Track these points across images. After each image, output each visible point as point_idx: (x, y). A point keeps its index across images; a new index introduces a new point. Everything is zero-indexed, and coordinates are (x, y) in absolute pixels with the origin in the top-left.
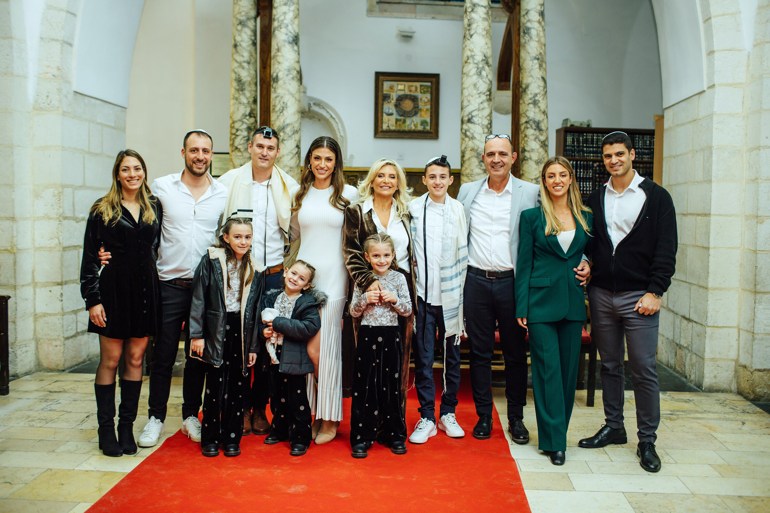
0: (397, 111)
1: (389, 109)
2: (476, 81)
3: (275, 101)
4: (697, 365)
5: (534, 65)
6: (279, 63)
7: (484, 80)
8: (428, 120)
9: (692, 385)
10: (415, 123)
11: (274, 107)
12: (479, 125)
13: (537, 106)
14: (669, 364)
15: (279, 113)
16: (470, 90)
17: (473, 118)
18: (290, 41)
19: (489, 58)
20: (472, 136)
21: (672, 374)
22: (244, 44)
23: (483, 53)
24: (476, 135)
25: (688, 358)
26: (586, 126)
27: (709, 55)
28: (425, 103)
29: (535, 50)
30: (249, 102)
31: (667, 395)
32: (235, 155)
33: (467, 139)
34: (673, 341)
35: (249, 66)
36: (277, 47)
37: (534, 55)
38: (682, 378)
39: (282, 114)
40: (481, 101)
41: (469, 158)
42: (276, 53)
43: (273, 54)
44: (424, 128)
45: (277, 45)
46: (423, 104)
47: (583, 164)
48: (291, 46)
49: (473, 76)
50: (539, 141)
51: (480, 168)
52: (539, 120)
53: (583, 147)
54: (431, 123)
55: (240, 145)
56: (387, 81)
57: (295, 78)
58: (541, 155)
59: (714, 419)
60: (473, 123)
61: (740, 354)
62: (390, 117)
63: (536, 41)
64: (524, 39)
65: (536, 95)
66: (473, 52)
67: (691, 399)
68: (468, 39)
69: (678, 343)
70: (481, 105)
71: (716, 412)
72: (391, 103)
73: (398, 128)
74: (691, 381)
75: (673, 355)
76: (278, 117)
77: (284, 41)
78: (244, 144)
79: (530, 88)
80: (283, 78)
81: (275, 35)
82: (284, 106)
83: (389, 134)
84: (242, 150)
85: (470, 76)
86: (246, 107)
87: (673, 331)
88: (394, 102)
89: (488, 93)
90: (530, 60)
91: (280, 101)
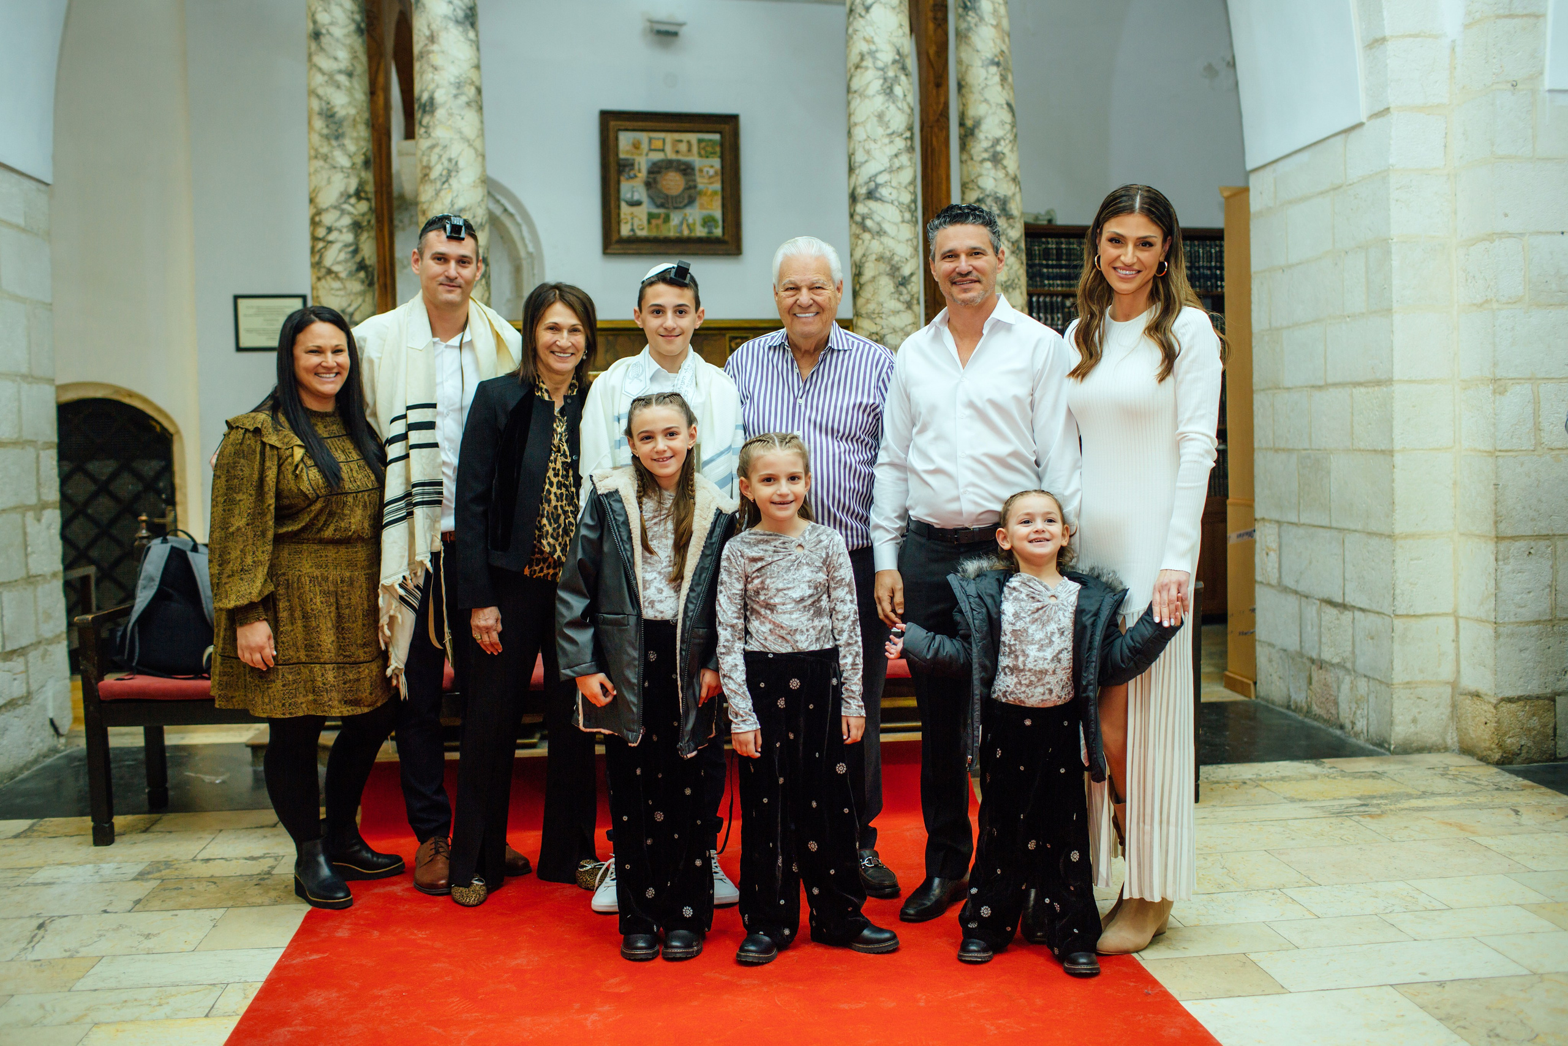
0: (650, 197)
1: (633, 192)
2: (883, 108)
3: (430, 156)
4: (1372, 699)
5: (989, 77)
6: (435, 68)
7: (900, 105)
8: (718, 214)
9: (1361, 742)
10: (690, 221)
11: (428, 171)
12: (892, 203)
13: (1000, 165)
14: (1292, 703)
15: (438, 185)
16: (869, 126)
17: (879, 190)
18: (459, 19)
19: (907, 56)
20: (878, 229)
21: (1302, 722)
22: (338, 32)
23: (894, 45)
24: (886, 226)
25: (1345, 687)
26: (1045, 223)
27: (1370, 49)
28: (711, 177)
29: (991, 44)
30: (354, 164)
31: (1328, 765)
32: (327, 286)
33: (867, 236)
34: (1301, 655)
35: (351, 82)
36: (427, 33)
37: (989, 55)
38: (1330, 729)
39: (446, 186)
40: (894, 151)
41: (874, 278)
42: (426, 45)
43: (417, 49)
44: (710, 232)
45: (429, 26)
46: (706, 181)
47: (1045, 302)
48: (461, 29)
49: (874, 96)
50: (1009, 241)
51: (899, 300)
52: (1005, 196)
53: (1041, 265)
54: (724, 221)
55: (339, 263)
56: (627, 130)
57: (473, 104)
58: (1012, 271)
59: (1452, 808)
60: (880, 200)
61: (1462, 670)
62: (635, 209)
63: (992, 25)
64: (965, 20)
65: (997, 141)
66: (873, 43)
67: (1380, 769)
68: (861, 16)
69: (1315, 656)
70: (896, 160)
71: (1447, 794)
72: (637, 180)
73: (654, 233)
74: (1357, 735)
75: (1303, 684)
76: (438, 193)
77: (446, 17)
78: (346, 261)
79: (984, 127)
80: (445, 103)
81: (424, 5)
82: (451, 167)
83: (634, 246)
84: (343, 275)
85: (868, 97)
86: (348, 177)
87: (1298, 634)
88: (643, 174)
89: (908, 134)
90: (982, 67)
91: (440, 157)
